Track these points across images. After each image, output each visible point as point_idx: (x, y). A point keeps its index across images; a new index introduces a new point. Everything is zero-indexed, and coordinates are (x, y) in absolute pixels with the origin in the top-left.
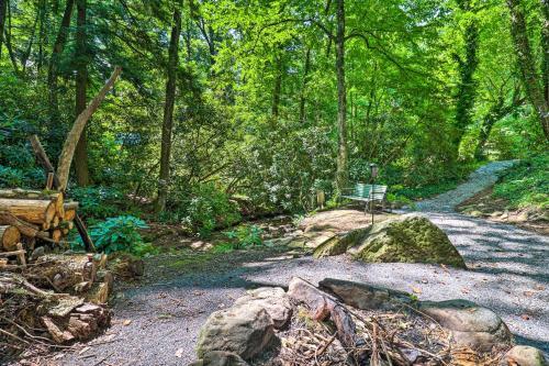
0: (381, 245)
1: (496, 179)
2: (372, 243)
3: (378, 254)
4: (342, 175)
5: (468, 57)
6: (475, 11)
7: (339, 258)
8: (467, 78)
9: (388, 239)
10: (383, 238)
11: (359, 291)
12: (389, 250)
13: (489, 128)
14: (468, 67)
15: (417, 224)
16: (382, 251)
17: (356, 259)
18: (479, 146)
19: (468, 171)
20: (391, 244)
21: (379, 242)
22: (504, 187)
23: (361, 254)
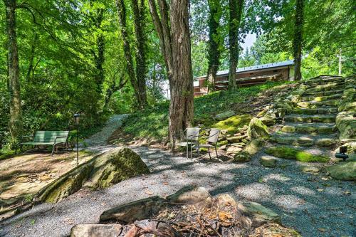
0: (110, 172)
1: (121, 124)
2: (103, 173)
3: (109, 180)
4: (17, 124)
5: (99, 55)
6: (103, 30)
7: (78, 195)
8: (99, 67)
9: (113, 167)
10: (110, 167)
11: (136, 208)
12: (116, 175)
13: (109, 96)
14: (100, 61)
15: (126, 153)
16: (112, 176)
17: (95, 190)
18: (105, 106)
19: (105, 120)
20: (116, 170)
21: (108, 171)
22: (128, 128)
23: (98, 185)
